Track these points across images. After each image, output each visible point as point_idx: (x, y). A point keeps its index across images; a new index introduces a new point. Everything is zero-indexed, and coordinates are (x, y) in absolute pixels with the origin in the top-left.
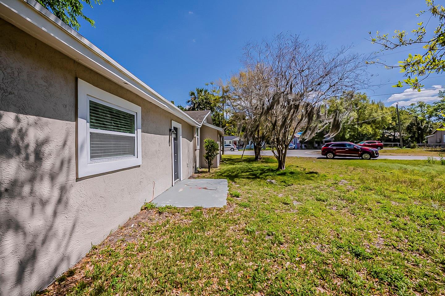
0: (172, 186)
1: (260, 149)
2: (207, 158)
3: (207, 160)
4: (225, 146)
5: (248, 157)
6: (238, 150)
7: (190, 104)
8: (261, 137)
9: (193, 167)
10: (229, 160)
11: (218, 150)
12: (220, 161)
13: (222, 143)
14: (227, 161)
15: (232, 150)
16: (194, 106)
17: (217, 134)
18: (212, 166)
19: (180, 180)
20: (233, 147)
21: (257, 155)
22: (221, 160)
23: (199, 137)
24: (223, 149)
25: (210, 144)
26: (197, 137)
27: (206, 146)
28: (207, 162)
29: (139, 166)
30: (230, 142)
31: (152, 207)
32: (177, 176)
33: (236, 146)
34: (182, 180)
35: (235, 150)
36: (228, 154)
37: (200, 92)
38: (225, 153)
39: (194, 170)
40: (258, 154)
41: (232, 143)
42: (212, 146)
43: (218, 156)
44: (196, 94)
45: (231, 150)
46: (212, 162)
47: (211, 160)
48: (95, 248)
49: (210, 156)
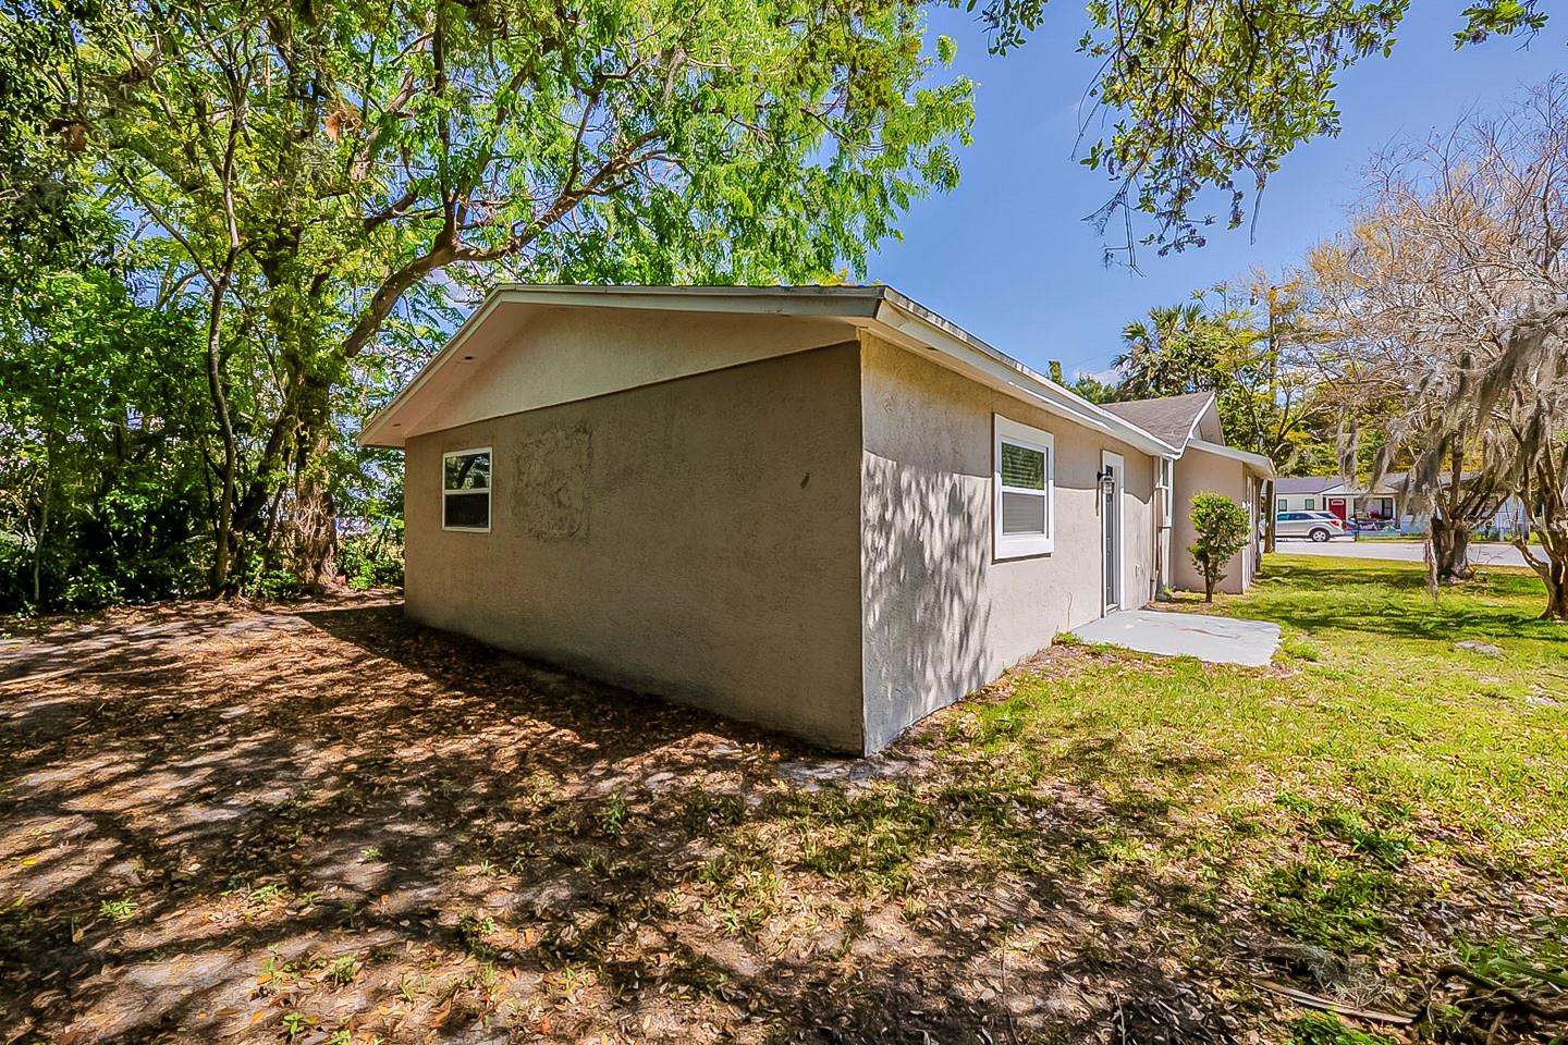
0: (1102, 616)
1: (1462, 538)
2: (1202, 556)
3: (1200, 563)
4: (1281, 518)
5: (1399, 568)
6: (1351, 539)
7: (1124, 369)
8: (1467, 484)
9: (1152, 581)
10: (1294, 573)
11: (1245, 532)
12: (1253, 575)
13: (1266, 507)
14: (1285, 576)
15: (1319, 535)
16: (1144, 375)
17: (1241, 474)
18: (1218, 585)
19: (1119, 607)
20: (1323, 522)
21: (1445, 561)
22: (1258, 569)
23: (1170, 488)
24: (1270, 530)
25: (1213, 511)
26: (1166, 488)
27: (1199, 517)
28: (1202, 569)
29: (1048, 555)
30: (1310, 505)
31: (1076, 643)
32: (1111, 595)
33: (1340, 522)
34: (1122, 607)
35: (1338, 539)
36: (1292, 550)
37: (1169, 320)
38: (1281, 548)
39: (1155, 589)
40: (1452, 555)
41: (1318, 504)
42: (1221, 517)
43: (1246, 552)
44: (1150, 330)
45: (1311, 536)
46: (1222, 570)
47: (1216, 564)
48: (1006, 672)
49: (1216, 550)
